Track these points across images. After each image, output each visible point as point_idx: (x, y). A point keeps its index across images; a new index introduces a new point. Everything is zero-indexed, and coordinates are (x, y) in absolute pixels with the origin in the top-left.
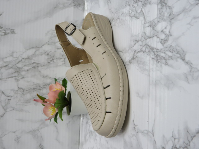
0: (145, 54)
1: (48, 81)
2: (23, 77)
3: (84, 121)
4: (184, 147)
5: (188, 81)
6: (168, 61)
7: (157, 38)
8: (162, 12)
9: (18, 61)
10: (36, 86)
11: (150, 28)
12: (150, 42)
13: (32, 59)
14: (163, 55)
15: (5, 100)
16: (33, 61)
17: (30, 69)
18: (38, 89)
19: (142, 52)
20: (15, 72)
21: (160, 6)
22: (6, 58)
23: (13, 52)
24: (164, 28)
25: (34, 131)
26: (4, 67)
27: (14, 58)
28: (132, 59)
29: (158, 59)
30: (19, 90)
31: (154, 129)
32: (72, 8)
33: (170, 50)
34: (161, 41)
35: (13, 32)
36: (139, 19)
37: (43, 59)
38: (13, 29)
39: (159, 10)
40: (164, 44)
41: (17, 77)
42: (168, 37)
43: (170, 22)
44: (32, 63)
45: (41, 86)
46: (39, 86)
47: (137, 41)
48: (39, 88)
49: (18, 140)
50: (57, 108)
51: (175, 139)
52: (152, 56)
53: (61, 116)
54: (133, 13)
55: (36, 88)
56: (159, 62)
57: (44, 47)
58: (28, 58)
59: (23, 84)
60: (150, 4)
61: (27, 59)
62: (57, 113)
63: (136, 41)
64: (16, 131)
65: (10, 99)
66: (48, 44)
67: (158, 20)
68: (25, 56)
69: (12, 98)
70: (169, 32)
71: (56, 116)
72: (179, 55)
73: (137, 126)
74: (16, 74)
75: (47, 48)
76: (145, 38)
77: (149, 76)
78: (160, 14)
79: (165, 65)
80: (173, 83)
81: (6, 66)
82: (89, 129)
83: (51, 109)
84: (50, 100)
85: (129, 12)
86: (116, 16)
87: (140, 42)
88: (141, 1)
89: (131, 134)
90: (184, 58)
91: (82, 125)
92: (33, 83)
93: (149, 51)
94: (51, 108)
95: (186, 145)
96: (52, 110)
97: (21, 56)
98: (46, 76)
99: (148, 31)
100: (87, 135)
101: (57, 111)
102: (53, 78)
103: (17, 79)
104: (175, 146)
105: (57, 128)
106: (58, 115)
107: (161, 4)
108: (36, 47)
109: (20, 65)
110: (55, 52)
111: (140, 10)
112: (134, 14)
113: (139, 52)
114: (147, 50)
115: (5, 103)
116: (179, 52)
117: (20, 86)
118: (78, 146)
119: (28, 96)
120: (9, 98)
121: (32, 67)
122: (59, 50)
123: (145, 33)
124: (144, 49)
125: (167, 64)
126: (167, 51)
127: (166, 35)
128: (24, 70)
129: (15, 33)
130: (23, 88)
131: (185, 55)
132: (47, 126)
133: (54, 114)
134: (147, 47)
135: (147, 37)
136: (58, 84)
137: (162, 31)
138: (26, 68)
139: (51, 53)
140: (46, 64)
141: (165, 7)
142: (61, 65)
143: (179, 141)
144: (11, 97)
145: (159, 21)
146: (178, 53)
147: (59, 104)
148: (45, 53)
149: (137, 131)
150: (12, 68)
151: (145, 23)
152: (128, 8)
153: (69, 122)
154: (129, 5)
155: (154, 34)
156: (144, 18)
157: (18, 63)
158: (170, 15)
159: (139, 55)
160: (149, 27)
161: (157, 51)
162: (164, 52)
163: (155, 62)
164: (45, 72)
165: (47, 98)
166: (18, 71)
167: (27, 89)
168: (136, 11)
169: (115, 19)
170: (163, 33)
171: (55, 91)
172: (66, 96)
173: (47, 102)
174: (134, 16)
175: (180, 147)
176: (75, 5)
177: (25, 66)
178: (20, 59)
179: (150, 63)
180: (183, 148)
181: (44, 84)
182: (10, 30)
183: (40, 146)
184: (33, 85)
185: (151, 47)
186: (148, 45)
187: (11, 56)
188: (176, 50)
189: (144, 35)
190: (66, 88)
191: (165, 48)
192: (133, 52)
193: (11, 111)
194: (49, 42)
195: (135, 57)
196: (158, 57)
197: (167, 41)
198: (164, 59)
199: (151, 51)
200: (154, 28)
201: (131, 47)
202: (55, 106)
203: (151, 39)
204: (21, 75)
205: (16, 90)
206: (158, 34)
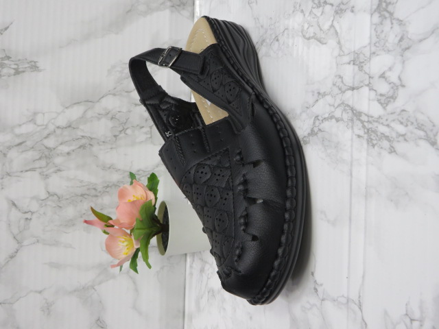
0: (342, 125)
1: (115, 177)
2: (56, 168)
3: (194, 265)
6: (395, 145)
7: (370, 90)
8: (383, 31)
9: (46, 132)
10: (88, 189)
11: (351, 66)
12: (352, 98)
13: (78, 128)
14: (382, 129)
15: (19, 221)
16: (80, 133)
17: (73, 151)
18: (93, 196)
19: (334, 120)
20: (40, 159)
21: (376, 18)
22: (20, 125)
23: (35, 114)
24: (386, 69)
25: (85, 289)
26: (16, 146)
27: (38, 126)
28: (309, 134)
29: (372, 139)
30: (50, 198)
31: (361, 295)
32: (167, 12)
33: (402, 121)
34: (379, 98)
35: (34, 67)
36: (325, 44)
37: (102, 128)
38: (35, 60)
39: (374, 27)
40: (387, 104)
41: (44, 170)
42: (397, 89)
43: (402, 56)
44: (79, 137)
45: (99, 190)
46: (95, 189)
47: (321, 95)
48: (93, 192)
49: (48, 309)
50: (137, 240)
51: (412, 320)
52: (357, 132)
53: (146, 258)
54: (311, 30)
55: (87, 192)
56: (373, 146)
57: (104, 100)
58: (70, 126)
59: (58, 184)
60: (352, 11)
61: (66, 128)
62: (138, 250)
63: (319, 93)
64: (45, 289)
65: (31, 219)
66: (114, 95)
67: (373, 49)
68: (62, 121)
69: (34, 216)
70: (400, 78)
71: (135, 256)
72: (422, 133)
73: (321, 285)
74: (43, 163)
75: (111, 103)
76: (340, 89)
77: (351, 175)
78: (378, 37)
79: (390, 152)
80: (407, 194)
81: (20, 144)
82: (207, 284)
83: (123, 242)
84: (122, 222)
85: (303, 26)
86: (271, 35)
87: (329, 99)
88: (332, 5)
89: (308, 302)
90: (436, 140)
91: (191, 274)
92: (81, 181)
93: (351, 120)
94: (122, 238)
96: (125, 244)
98: (108, 166)
99: (349, 72)
100: (202, 298)
101: (136, 247)
102: (125, 171)
103: (45, 174)
106: (140, 254)
107: (380, 13)
108: (85, 101)
109: (50, 143)
110: (130, 111)
111: (329, 23)
112: (314, 33)
113: (326, 119)
114: (345, 116)
115: (19, 227)
116: (422, 125)
117: (51, 190)
118: (181, 320)
119: (70, 212)
120: (28, 216)
121: (78, 146)
122: (138, 107)
123: (341, 77)
124: (338, 113)
125: (395, 151)
126: (394, 120)
127: (392, 85)
128: (61, 153)
129: (40, 71)
130: (59, 193)
131: (437, 132)
132: (114, 277)
133: (131, 252)
134: (345, 110)
135: (346, 87)
136: (138, 186)
137: (382, 76)
138: (65, 149)
139: (119, 114)
140: (108, 139)
141: (388, 22)
142: (142, 142)
143: (421, 325)
144: (32, 213)
145: (374, 53)
146: (420, 127)
147: (141, 231)
148: (108, 114)
149: (321, 296)
150: (33, 148)
151: (339, 55)
152: (299, 18)
153: (162, 268)
154: (302, 11)
155: (362, 82)
156: (339, 43)
157: (46, 138)
158: (400, 40)
159: (326, 125)
160: (349, 63)
161: (370, 119)
162: (386, 123)
163: (365, 145)
164: (108, 157)
165: (114, 218)
166: (47, 155)
167: (68, 197)
168: (319, 26)
169: (268, 41)
170: (383, 80)
171: (133, 202)
172: (156, 213)
173: (113, 226)
174: (313, 37)
176: (173, 6)
177: (61, 144)
178: (51, 127)
179: (352, 146)
181: (106, 185)
182: (28, 63)
183: (99, 322)
184: (80, 187)
185: (356, 110)
186: (348, 106)
187: (30, 121)
188: (416, 120)
189: (339, 83)
190: (155, 194)
191: (388, 114)
192: (312, 120)
193: (31, 244)
194: (115, 88)
195: (316, 131)
196: (373, 135)
197: (393, 98)
198: (386, 139)
199: (355, 120)
200: (362, 66)
201: (307, 108)
202: (132, 234)
203: (355, 91)
204: (54, 164)
205: (44, 198)
206: (371, 81)
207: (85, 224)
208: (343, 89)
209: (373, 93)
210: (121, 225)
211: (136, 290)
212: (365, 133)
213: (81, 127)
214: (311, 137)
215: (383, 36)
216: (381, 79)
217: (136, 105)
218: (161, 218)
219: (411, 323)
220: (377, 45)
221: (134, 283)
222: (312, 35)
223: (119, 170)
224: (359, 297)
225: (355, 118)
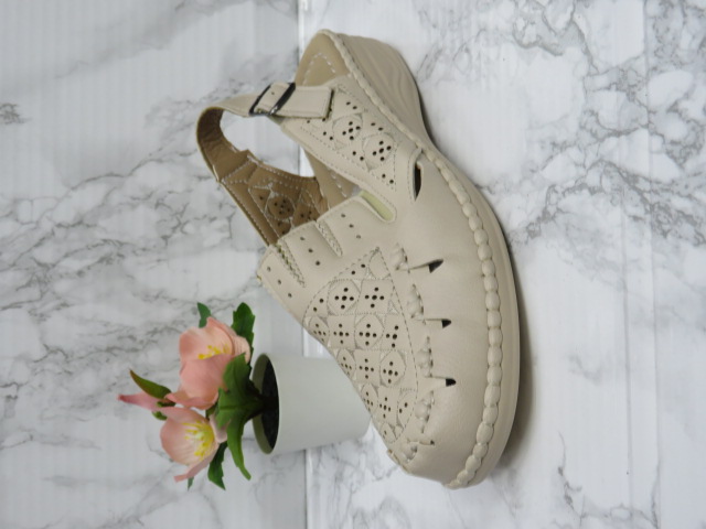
0: (602, 201)
1: (167, 314)
2: (62, 301)
3: (322, 470)
7: (651, 134)
8: (668, 29)
9: (37, 236)
10: (120, 338)
11: (614, 93)
12: (615, 149)
13: (95, 225)
14: (678, 203)
16: (99, 235)
17: (89, 268)
18: (128, 351)
19: (585, 192)
20: (29, 284)
21: (654, 7)
23: (16, 201)
24: (680, 95)
25: (123, 522)
27: (23, 224)
28: (539, 219)
29: (660, 222)
30: (51, 357)
31: (657, 502)
32: (250, 5)
34: (670, 147)
35: (11, 115)
36: (561, 54)
37: (140, 224)
38: (12, 102)
39: (651, 22)
40: (685, 160)
41: (37, 305)
42: (702, 131)
44: (98, 242)
45: (139, 338)
46: (132, 337)
47: (559, 147)
48: (129, 343)
50: (222, 428)
53: (239, 461)
54: (532, 30)
55: (118, 344)
56: (665, 234)
57: (141, 173)
58: (80, 223)
59: (63, 330)
61: (73, 226)
62: (223, 447)
63: (554, 144)
64: (48, 526)
66: (160, 161)
67: (653, 61)
68: (65, 214)
69: (23, 392)
71: (218, 457)
73: (579, 489)
74: (34, 292)
75: (154, 177)
76: (594, 135)
77: (625, 288)
78: (659, 39)
79: (697, 244)
82: (350, 502)
83: (195, 433)
84: (191, 395)
85: (515, 24)
87: (573, 153)
91: (317, 486)
92: (106, 324)
93: (619, 190)
94: (192, 427)
96: (199, 436)
97: (48, 214)
98: (155, 294)
99: (610, 106)
101: (219, 441)
102: (185, 302)
103: (39, 312)
106: (228, 454)
108: (107, 175)
109: (46, 254)
110: (189, 191)
111: (566, 17)
112: (538, 36)
113: (570, 190)
114: (607, 184)
117: (52, 342)
119: (88, 381)
120: (11, 391)
121: (96, 260)
122: (203, 182)
123: (593, 113)
124: (593, 179)
126: (699, 187)
127: (692, 123)
128: (67, 274)
129: (21, 122)
130: (67, 347)
132: (174, 498)
133: (211, 452)
134: (606, 172)
135: (605, 132)
136: (217, 329)
137: (674, 109)
138: (74, 265)
139: (171, 196)
140: (152, 243)
141: (677, 12)
142: (214, 246)
144: (19, 386)
145: (655, 69)
147: (227, 411)
148: (149, 196)
149: (579, 509)
150: (14, 265)
151: (589, 74)
152: (507, 8)
153: (263, 477)
155: (636, 120)
156: (587, 52)
157: (36, 245)
159: (571, 201)
160: (609, 88)
161: (655, 187)
162: (685, 192)
163: (648, 233)
164: (151, 276)
165: (173, 388)
166: (42, 276)
167: (83, 353)
168: (546, 23)
169: (447, 52)
170: (677, 115)
171: (211, 360)
172: (251, 377)
173: (172, 404)
174: (535, 44)
177: (67, 256)
178: (47, 226)
179: (623, 236)
181: (151, 329)
184: (104, 335)
185: (627, 173)
186: (611, 164)
187: (7, 216)
189: (590, 124)
190: (250, 341)
191: (689, 176)
192: (544, 193)
193: (20, 444)
194: (160, 150)
195: (552, 213)
196: (662, 214)
197: (696, 147)
198: (688, 221)
199: (626, 190)
200: (634, 93)
201: (533, 171)
202: (211, 417)
203: (623, 137)
204: (54, 293)
205: (37, 357)
206: (653, 118)
207: (122, 402)
208: (600, 135)
209: (657, 142)
210: (189, 402)
211: (218, 521)
213: (102, 223)
214: (542, 225)
215: (669, 37)
216: (671, 115)
217: (200, 178)
218: (259, 385)
220: (660, 53)
221: (213, 507)
222: (534, 39)
223: (175, 300)
224: (654, 505)
225: (626, 186)
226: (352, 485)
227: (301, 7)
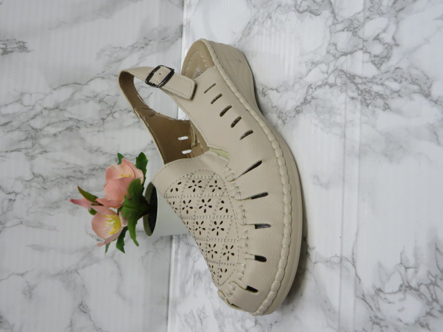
0: (335, 90)
1: (101, 160)
2: (43, 149)
3: (180, 251)
4: (430, 284)
5: (438, 140)
6: (389, 101)
7: (364, 53)
9: (33, 113)
10: (74, 171)
11: (346, 33)
12: (346, 63)
13: (65, 110)
14: (376, 88)
15: (3, 202)
16: (67, 115)
17: (60, 132)
18: (78, 179)
19: (327, 87)
20: (26, 139)
22: (7, 105)
23: (22, 94)
24: (380, 31)
25: (69, 272)
26: (2, 126)
27: (25, 106)
28: (302, 103)
29: (365, 99)
30: (36, 179)
31: (355, 252)
33: (396, 78)
34: (373, 59)
35: (23, 47)
36: (319, 15)
37: (90, 111)
38: (24, 41)
40: (381, 65)
41: (30, 151)
42: (391, 48)
44: (66, 119)
45: (85, 172)
46: (81, 171)
47: (315, 64)
48: (79, 175)
49: (29, 292)
50: (125, 219)
51: (406, 268)
52: (351, 94)
53: (133, 236)
54: (305, 4)
55: (73, 174)
56: (368, 105)
57: (92, 83)
58: (57, 108)
59: (43, 165)
61: (53, 109)
62: (125, 229)
63: (313, 63)
64: (27, 272)
65: (15, 200)
66: (103, 78)
67: (367, 14)
68: (49, 103)
69: (19, 196)
70: (394, 38)
71: (122, 235)
72: (416, 88)
73: (314, 248)
74: (29, 143)
75: (99, 87)
76: (334, 56)
77: (345, 136)
78: (371, 2)
79: (385, 109)
80: (401, 146)
81: (6, 124)
82: (193, 267)
83: (110, 221)
84: (109, 199)
85: (296, 1)
86: (263, 14)
87: (323, 67)
90: (430, 92)
91: (176, 260)
92: (67, 164)
93: (345, 84)
94: (110, 218)
95: (433, 279)
96: (112, 223)
97: (40, 102)
98: (95, 149)
99: (343, 39)
100: (187, 282)
101: (123, 226)
102: (111, 155)
103: (30, 154)
104: (408, 283)
105: (119, 267)
106: (128, 233)
108: (74, 84)
109: (37, 123)
110: (118, 95)
112: (308, 6)
113: (320, 86)
114: (339, 81)
115: (2, 208)
116: (416, 79)
117: (37, 171)
118: (165, 307)
119: (55, 194)
120: (12, 196)
121: (64, 128)
123: (334, 44)
124: (331, 80)
125: (389, 108)
126: (388, 79)
127: (386, 45)
128: (48, 135)
129: (28, 51)
130: (45, 175)
131: (431, 85)
132: (98, 261)
133: (118, 231)
134: (339, 75)
135: (340, 54)
136: (126, 166)
137: (377, 38)
138: (52, 130)
139: (107, 97)
140: (96, 122)
142: (130, 126)
143: (416, 272)
144: (17, 194)
145: (368, 18)
146: (414, 82)
147: (129, 209)
148: (96, 96)
150: (19, 128)
151: (333, 24)
153: (147, 253)
155: (357, 46)
156: (333, 12)
157: (32, 118)
158: (394, 3)
159: (319, 93)
160: (343, 30)
161: (364, 80)
162: (380, 82)
163: (359, 106)
164: (94, 139)
166: (33, 135)
167: (53, 178)
169: (260, 19)
170: (378, 41)
171: (122, 180)
172: (144, 194)
174: (306, 11)
175: (419, 285)
177: (48, 125)
178: (38, 109)
179: (346, 109)
180: (426, 285)
181: (92, 168)
182: (17, 43)
183: (81, 307)
184: (66, 169)
185: (350, 74)
186: (342, 71)
187: (17, 101)
188: (410, 76)
189: (333, 50)
190: (144, 174)
191: (382, 73)
192: (305, 90)
193: (15, 225)
194: (103, 72)
195: (309, 100)
196: (367, 94)
197: (388, 57)
198: (380, 98)
199: (349, 84)
200: (356, 32)
201: (300, 78)
202: (120, 213)
203: (349, 56)
204: (40, 145)
205: (28, 179)
206: (365, 44)
207: (72, 203)
208: (337, 56)
209: (367, 57)
210: (109, 203)
211: (121, 275)
212: (359, 95)
213: (69, 109)
214: (304, 106)
215: (377, 0)
216: (375, 41)
218: (148, 199)
219: (406, 271)
220: (371, 9)
222: (306, 8)
223: (106, 153)
224: (353, 254)
225: (349, 82)
226: (195, 257)
227: (185, 3)
